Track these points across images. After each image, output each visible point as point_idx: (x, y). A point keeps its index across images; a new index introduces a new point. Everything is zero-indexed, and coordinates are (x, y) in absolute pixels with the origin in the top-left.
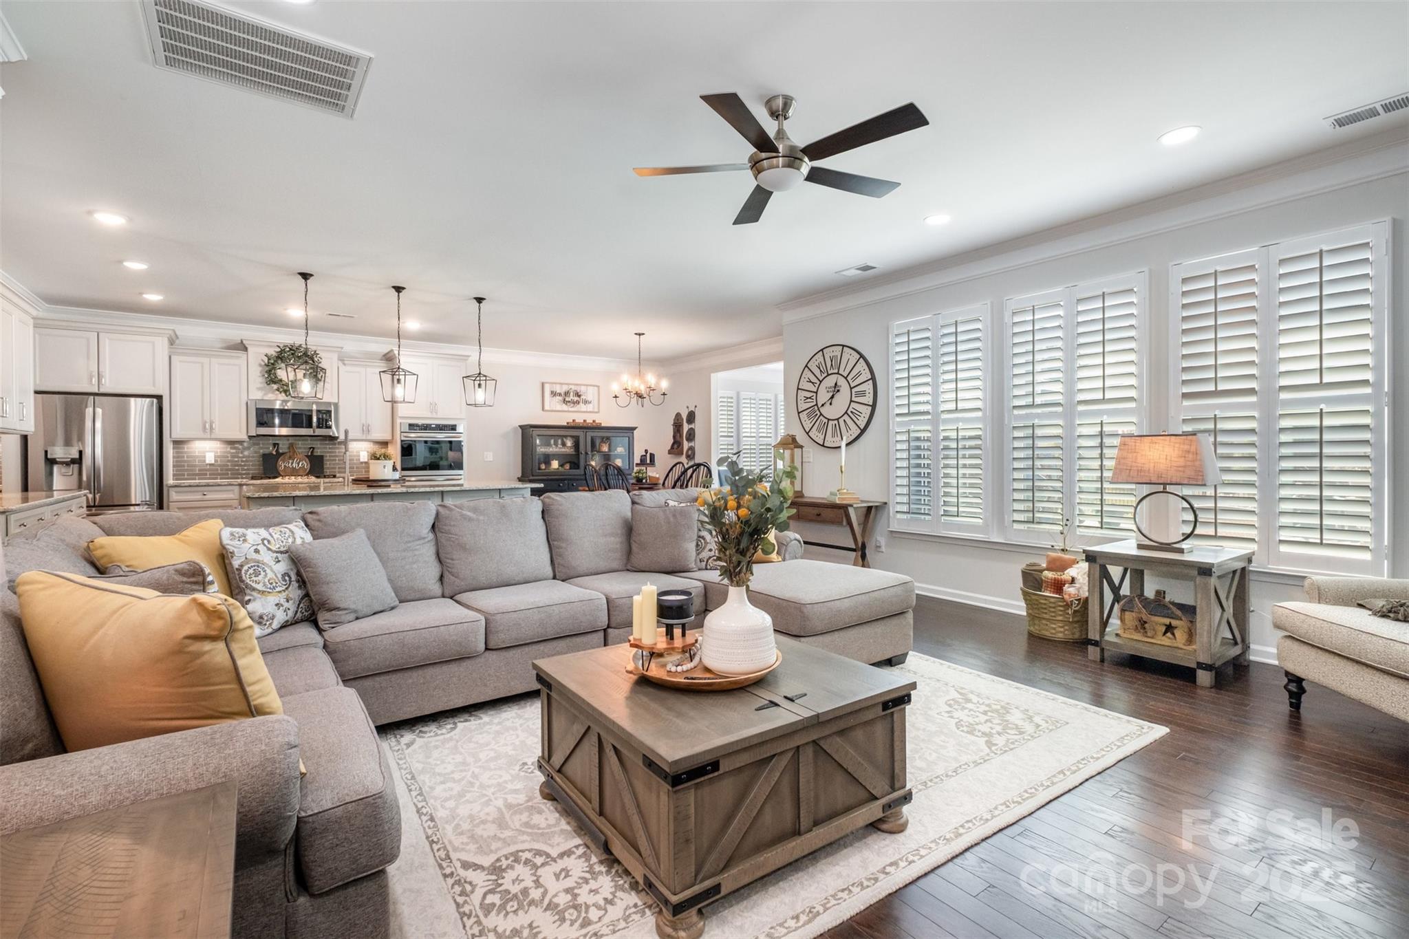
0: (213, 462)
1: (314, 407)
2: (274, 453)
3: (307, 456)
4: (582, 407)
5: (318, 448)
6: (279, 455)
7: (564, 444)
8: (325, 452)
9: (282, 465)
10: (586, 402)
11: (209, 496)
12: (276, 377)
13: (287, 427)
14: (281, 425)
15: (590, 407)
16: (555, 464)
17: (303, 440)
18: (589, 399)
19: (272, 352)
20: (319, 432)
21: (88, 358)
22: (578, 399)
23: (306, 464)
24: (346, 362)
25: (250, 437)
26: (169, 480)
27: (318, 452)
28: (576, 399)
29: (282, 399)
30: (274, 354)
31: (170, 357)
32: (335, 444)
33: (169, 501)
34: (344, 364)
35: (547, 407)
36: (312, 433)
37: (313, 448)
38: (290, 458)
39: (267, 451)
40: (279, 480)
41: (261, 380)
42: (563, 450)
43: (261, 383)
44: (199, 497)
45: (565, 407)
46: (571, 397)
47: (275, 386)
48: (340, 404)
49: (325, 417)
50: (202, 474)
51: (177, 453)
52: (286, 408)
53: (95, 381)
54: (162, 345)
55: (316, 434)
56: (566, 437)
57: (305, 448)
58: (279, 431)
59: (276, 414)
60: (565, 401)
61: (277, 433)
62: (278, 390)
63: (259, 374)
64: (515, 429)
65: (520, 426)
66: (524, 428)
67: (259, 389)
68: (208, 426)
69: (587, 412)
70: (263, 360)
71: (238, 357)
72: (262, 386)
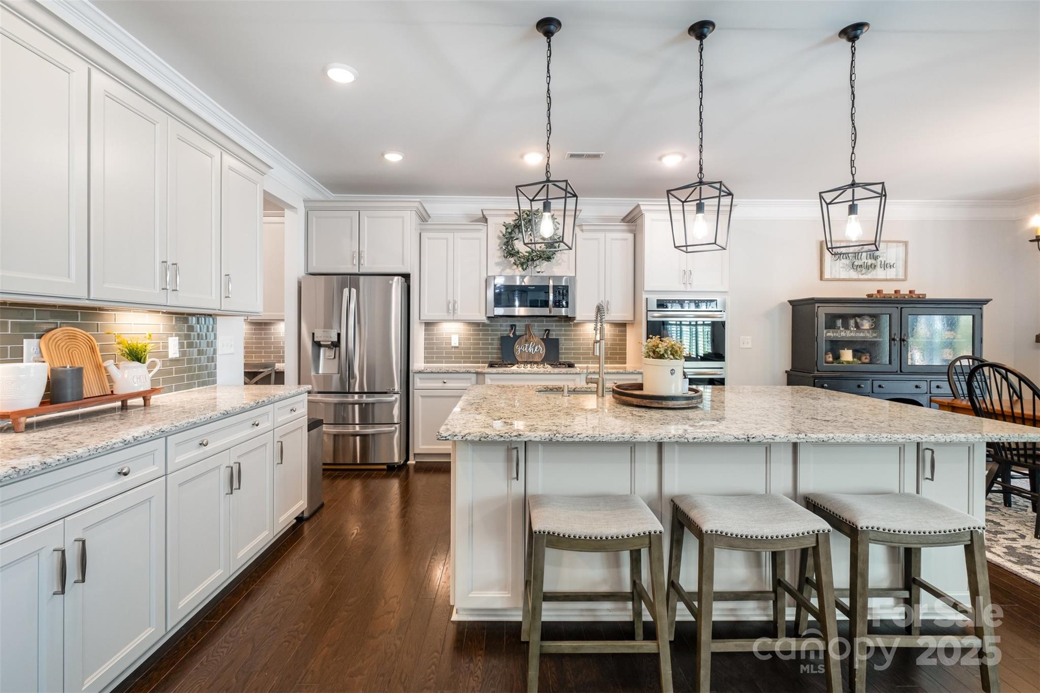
0: (457, 345)
1: (551, 283)
2: (511, 335)
3: (543, 339)
4: (879, 273)
5: (553, 330)
6: (517, 337)
7: (857, 326)
8: (560, 335)
9: (518, 349)
10: (885, 266)
11: (448, 385)
12: (513, 249)
13: (526, 306)
14: (520, 306)
15: (891, 273)
16: (847, 355)
17: (538, 322)
18: (891, 261)
19: (510, 220)
20: (555, 311)
21: (351, 238)
22: (873, 261)
23: (541, 349)
24: (584, 228)
25: (489, 318)
26: (418, 362)
27: (553, 335)
28: (870, 262)
29: (519, 274)
30: (512, 223)
31: (420, 234)
32: (570, 326)
33: (414, 389)
34: (582, 230)
35: (827, 275)
36: (548, 314)
37: (549, 330)
38: (526, 341)
39: (505, 333)
40: (515, 368)
41: (499, 253)
42: (858, 334)
43: (500, 257)
44: (439, 384)
45: (853, 274)
46: (864, 260)
47: (512, 260)
48: (578, 277)
49: (563, 293)
50: (448, 359)
51: (428, 335)
52: (523, 284)
53: (356, 261)
54: (410, 218)
55: (552, 314)
56: (860, 316)
57: (542, 330)
58: (518, 311)
59: (517, 292)
60: (853, 266)
61: (517, 314)
62: (515, 264)
63: (498, 248)
64: (782, 305)
65: (790, 302)
66: (795, 304)
67: (497, 264)
68: (451, 306)
69: (886, 280)
70: (501, 232)
71: (479, 230)
72: (498, 260)
